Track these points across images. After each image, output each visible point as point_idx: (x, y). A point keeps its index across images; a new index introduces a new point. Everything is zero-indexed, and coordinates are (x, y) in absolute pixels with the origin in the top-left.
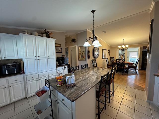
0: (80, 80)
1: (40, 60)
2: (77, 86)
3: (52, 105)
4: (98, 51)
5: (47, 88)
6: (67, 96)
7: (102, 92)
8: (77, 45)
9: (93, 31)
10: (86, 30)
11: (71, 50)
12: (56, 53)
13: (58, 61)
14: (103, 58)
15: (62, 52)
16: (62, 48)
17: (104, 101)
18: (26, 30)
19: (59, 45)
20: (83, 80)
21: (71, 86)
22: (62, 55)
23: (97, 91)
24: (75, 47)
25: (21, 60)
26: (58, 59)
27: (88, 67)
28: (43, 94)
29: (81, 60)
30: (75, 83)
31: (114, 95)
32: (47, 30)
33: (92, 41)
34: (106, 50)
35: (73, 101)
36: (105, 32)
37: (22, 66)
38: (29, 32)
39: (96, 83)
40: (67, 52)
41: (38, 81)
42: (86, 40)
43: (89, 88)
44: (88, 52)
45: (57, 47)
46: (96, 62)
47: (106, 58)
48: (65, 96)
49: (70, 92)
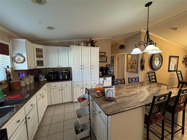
0: (122, 95)
1: (84, 69)
2: (117, 101)
3: (90, 113)
4: (161, 59)
5: (87, 96)
6: (102, 108)
7: (156, 119)
8: (126, 53)
9: (147, 32)
10: (140, 31)
11: (118, 59)
12: (100, 62)
13: (101, 71)
14: (169, 71)
15: (106, 62)
16: (107, 57)
17: (160, 134)
18: (75, 41)
19: (104, 54)
20: (127, 96)
21: (110, 100)
22: (107, 65)
23: (146, 116)
24: (123, 55)
25: (71, 68)
26: (101, 69)
27: (138, 82)
28: (83, 101)
29: (130, 72)
30: (115, 97)
31: (185, 133)
32: (92, 39)
33: (145, 46)
34: (178, 57)
35: (108, 115)
36: (175, 29)
37: (71, 73)
38: (77, 43)
39: (144, 104)
40: (112, 61)
41: (82, 89)
42: (136, 45)
43: (131, 107)
44: (142, 61)
45: (101, 56)
46: (155, 76)
47: (176, 71)
48: (101, 108)
49: (108, 106)
